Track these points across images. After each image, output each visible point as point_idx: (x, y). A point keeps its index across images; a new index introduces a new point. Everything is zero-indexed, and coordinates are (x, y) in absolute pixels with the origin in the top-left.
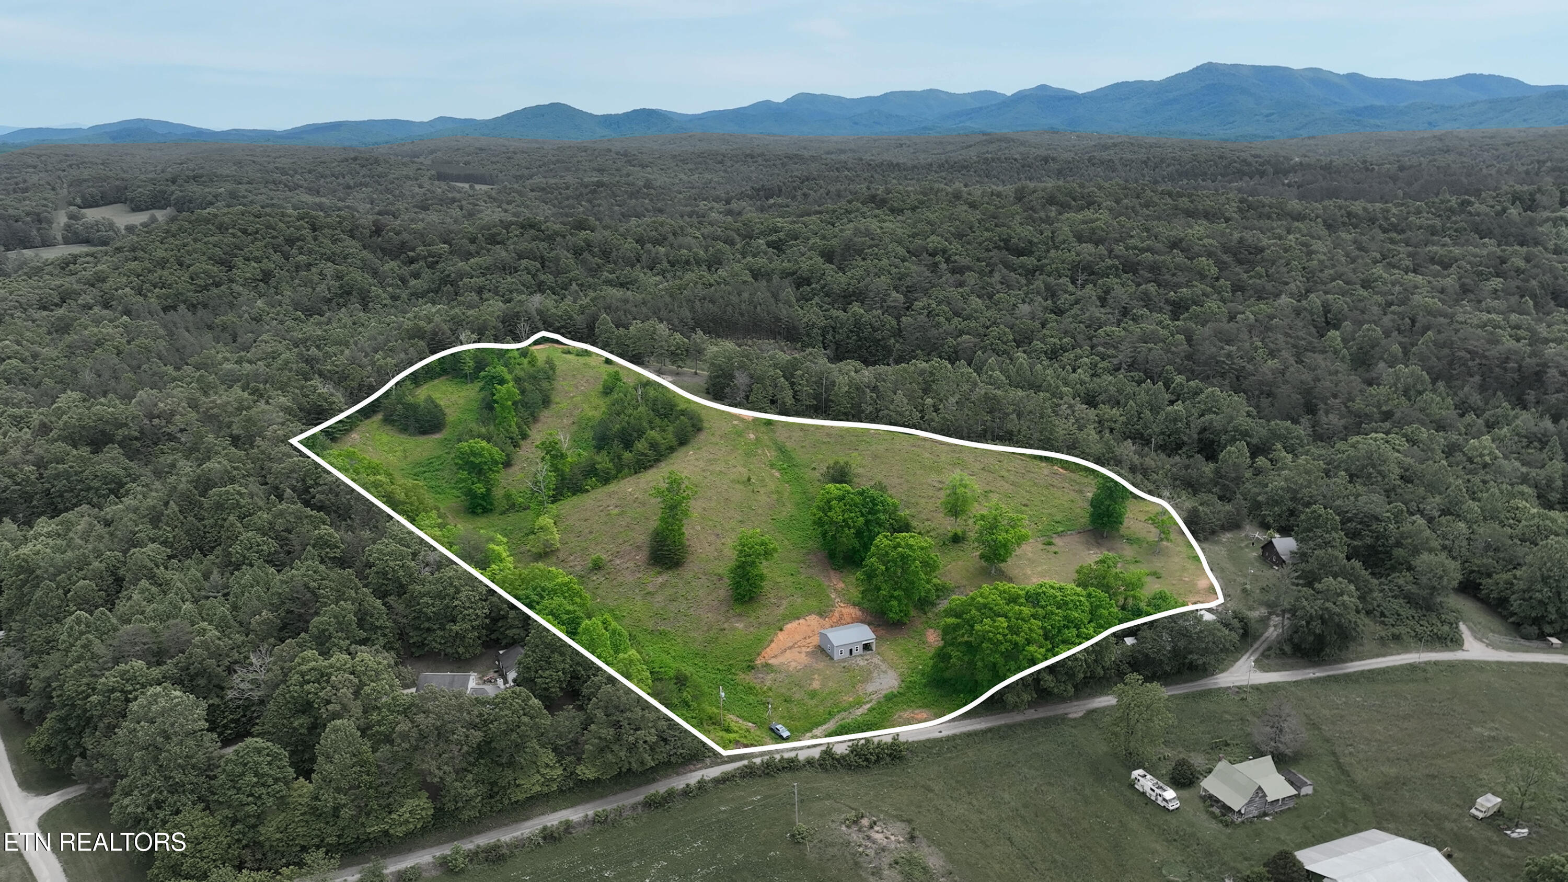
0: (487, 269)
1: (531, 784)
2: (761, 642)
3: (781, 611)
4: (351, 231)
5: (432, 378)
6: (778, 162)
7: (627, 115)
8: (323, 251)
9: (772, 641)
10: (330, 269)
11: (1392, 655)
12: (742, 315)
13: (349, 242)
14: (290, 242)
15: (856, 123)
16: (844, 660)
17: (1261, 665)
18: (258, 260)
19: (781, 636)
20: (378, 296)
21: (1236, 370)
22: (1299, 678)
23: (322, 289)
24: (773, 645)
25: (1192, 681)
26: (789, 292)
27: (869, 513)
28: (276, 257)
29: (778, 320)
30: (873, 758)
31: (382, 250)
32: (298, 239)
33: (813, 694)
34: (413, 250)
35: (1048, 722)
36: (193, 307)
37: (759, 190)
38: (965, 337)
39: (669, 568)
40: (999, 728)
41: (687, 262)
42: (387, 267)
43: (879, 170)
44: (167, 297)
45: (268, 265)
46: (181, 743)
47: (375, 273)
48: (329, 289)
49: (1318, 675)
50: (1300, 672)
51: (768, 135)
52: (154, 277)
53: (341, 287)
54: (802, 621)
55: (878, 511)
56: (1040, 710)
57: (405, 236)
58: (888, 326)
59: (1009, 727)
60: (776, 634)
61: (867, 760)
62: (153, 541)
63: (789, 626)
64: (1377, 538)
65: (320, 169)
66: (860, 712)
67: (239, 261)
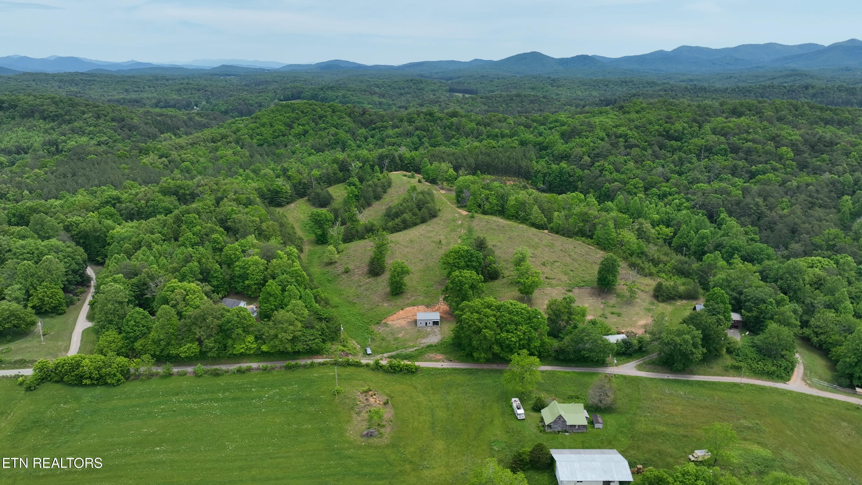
0: (400, 134)
1: (240, 348)
2: (389, 313)
3: (409, 301)
4: (350, 114)
5: (339, 183)
6: (641, 86)
7: (573, 58)
8: (332, 122)
9: (395, 313)
10: (333, 130)
11: (728, 376)
12: (502, 164)
13: (348, 119)
14: (320, 117)
15: (714, 64)
16: (422, 327)
17: (639, 368)
18: (303, 125)
19: (401, 312)
20: (350, 145)
21: (758, 213)
22: (657, 377)
23: (326, 141)
24: (395, 315)
25: (592, 367)
26: (532, 154)
27: (469, 261)
28: (313, 124)
29: (520, 167)
30: (398, 369)
31: (362, 123)
32: (324, 116)
33: (396, 339)
34: (375, 124)
35: (497, 371)
36: (269, 145)
37: (603, 101)
38: (616, 183)
39: (374, 276)
40: (469, 369)
41: (497, 136)
42: (360, 131)
43: (691, 91)
44: (261, 140)
45: (307, 127)
46: (112, 304)
47: (353, 134)
48: (329, 141)
49: (670, 378)
50: (661, 374)
51: (655, 70)
52: (258, 131)
53: (335, 140)
54: (415, 307)
55: (474, 261)
56: (500, 366)
57: (374, 117)
58: (577, 175)
59: (477, 369)
60: (399, 311)
61: (395, 369)
62: (159, 233)
63: (408, 309)
64: (761, 313)
65: (394, 85)
66: (412, 350)
67: (295, 125)
